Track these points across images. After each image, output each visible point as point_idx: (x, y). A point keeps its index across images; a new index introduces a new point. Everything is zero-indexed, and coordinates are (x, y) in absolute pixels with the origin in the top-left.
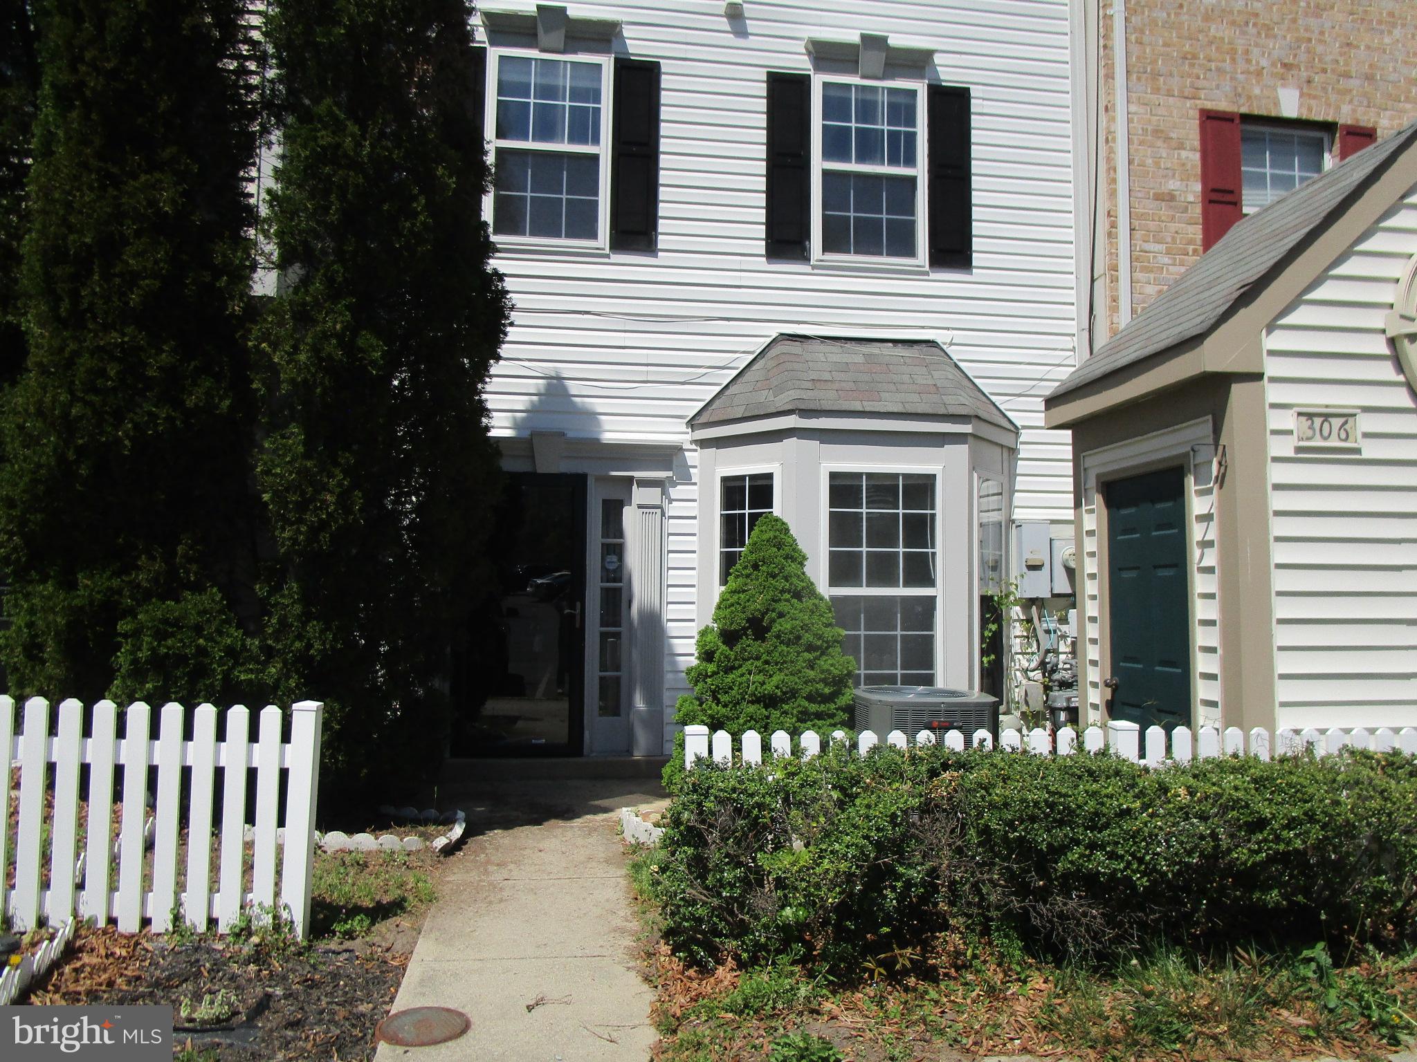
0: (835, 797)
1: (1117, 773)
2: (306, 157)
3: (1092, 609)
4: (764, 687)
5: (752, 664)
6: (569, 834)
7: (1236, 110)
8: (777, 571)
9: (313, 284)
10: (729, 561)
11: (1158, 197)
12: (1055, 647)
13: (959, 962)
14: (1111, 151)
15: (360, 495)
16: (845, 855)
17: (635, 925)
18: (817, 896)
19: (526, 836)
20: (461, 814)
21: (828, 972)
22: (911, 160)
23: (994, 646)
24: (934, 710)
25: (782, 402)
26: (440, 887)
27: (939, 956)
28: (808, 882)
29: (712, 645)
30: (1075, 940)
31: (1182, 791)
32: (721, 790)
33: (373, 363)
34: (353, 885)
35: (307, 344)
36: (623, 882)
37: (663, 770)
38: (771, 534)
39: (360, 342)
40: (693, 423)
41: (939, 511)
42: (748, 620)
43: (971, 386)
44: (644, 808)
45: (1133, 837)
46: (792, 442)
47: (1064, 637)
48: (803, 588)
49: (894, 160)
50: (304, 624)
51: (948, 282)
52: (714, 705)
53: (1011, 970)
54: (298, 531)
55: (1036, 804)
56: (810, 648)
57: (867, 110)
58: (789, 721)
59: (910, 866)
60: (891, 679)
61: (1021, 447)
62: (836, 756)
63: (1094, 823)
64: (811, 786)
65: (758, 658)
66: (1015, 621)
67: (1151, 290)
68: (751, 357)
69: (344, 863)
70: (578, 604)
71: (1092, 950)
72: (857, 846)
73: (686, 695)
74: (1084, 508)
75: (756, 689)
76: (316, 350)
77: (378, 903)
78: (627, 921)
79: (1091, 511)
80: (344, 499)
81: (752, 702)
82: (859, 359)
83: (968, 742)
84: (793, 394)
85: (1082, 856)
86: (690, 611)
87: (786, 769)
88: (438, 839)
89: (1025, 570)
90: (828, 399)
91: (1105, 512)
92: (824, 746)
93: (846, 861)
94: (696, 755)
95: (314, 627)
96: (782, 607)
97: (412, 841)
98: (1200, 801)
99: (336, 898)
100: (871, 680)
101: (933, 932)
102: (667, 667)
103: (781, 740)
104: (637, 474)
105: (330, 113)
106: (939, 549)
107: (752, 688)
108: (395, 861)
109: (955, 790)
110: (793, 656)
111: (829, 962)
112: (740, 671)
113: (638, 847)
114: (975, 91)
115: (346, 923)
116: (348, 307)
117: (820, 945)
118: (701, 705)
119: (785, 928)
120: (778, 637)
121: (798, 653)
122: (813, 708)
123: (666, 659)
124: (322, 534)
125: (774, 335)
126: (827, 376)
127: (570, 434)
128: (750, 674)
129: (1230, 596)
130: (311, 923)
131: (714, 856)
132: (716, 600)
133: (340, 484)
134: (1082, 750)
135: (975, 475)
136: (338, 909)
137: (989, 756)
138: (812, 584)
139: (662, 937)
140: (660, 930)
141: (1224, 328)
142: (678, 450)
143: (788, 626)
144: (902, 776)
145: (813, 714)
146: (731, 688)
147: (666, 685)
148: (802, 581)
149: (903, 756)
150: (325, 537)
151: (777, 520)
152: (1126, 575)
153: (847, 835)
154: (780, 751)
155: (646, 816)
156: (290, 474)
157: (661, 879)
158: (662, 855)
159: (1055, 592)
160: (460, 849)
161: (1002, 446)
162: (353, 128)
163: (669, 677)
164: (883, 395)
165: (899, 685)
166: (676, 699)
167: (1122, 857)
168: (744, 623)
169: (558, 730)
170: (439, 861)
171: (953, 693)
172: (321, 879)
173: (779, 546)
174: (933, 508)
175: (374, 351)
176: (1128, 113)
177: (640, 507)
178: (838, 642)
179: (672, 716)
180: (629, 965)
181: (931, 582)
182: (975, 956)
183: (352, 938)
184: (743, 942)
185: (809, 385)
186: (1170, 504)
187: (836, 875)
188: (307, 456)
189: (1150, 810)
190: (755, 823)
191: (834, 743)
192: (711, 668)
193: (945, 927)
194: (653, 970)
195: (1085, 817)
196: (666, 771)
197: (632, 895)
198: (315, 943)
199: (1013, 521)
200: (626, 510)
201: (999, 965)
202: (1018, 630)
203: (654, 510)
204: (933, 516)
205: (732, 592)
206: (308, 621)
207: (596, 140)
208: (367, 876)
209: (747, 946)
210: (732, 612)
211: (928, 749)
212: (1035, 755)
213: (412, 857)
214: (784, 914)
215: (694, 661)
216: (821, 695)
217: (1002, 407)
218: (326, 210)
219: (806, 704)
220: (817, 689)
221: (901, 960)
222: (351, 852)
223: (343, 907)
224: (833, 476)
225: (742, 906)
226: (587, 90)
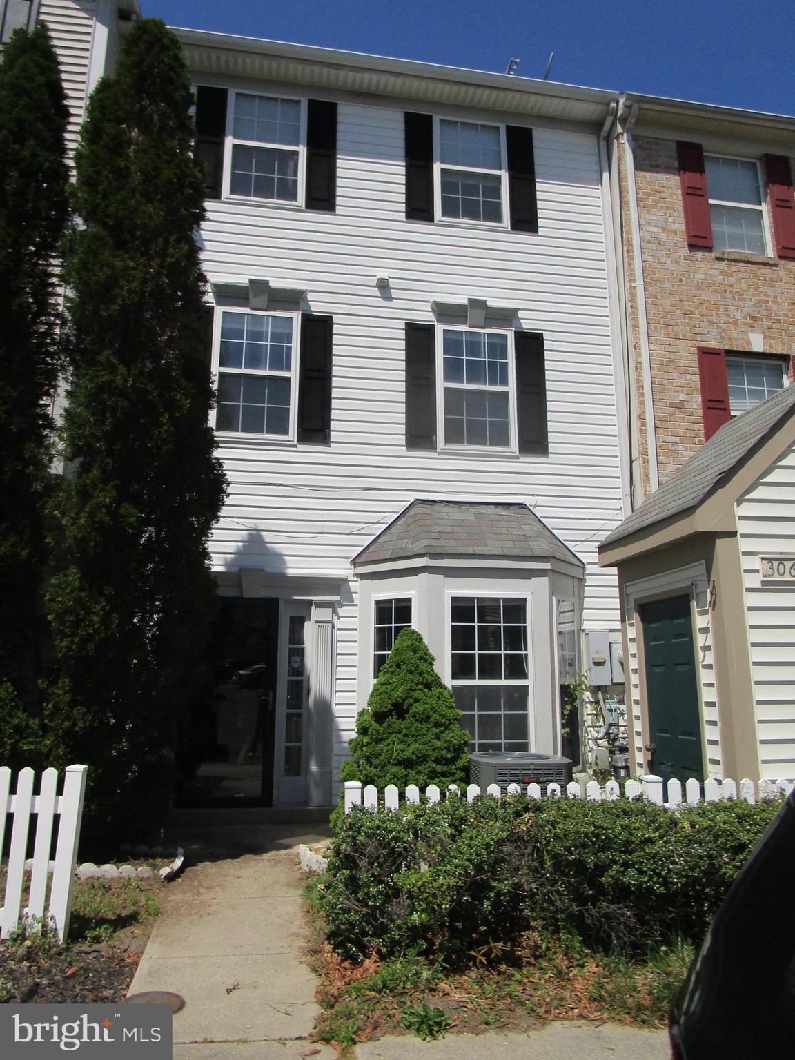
0: (449, 832)
1: (643, 812)
2: (92, 389)
3: (635, 694)
4: (404, 753)
5: (396, 736)
6: (261, 865)
7: (722, 348)
8: (413, 669)
9: (92, 471)
10: (380, 661)
11: (673, 406)
12: (616, 721)
13: (537, 953)
14: (640, 375)
15: (117, 616)
16: (454, 873)
17: (307, 931)
18: (434, 903)
19: (228, 867)
20: (181, 850)
21: (443, 961)
22: (504, 382)
23: (571, 722)
24: (525, 769)
25: (418, 547)
26: (164, 905)
27: (523, 948)
28: (428, 893)
29: (367, 723)
30: (617, 933)
31: (686, 824)
32: (369, 828)
33: (131, 525)
34: (101, 903)
35: (86, 512)
36: (299, 900)
37: (331, 816)
38: (409, 642)
39: (122, 511)
40: (355, 562)
41: (529, 624)
42: (393, 705)
43: (551, 536)
44: (316, 846)
45: (653, 858)
46: (424, 576)
47: (622, 714)
48: (432, 681)
49: (493, 381)
50: (72, 708)
51: (532, 463)
52: (368, 767)
53: (573, 958)
54: (72, 642)
55: (586, 835)
56: (437, 725)
57: (474, 348)
58: (422, 778)
59: (500, 881)
60: (497, 747)
61: (587, 577)
62: (451, 802)
63: (626, 848)
64: (432, 824)
65: (400, 732)
66: (587, 702)
67: (671, 468)
68: (396, 516)
69: (94, 887)
70: (271, 693)
71: (629, 941)
72: (462, 867)
73: (349, 759)
74: (627, 622)
75: (398, 755)
76: (91, 515)
77: (119, 916)
78: (301, 928)
79: (632, 625)
80: (105, 620)
81: (395, 765)
82: (472, 517)
83: (544, 792)
84: (425, 542)
85: (618, 872)
86: (351, 697)
87: (415, 812)
88: (163, 869)
89: (592, 665)
90: (451, 545)
91: (641, 625)
92: (443, 795)
93: (455, 877)
94: (352, 803)
95: (79, 711)
96: (416, 694)
97: (144, 870)
98: (699, 832)
99: (88, 912)
100: (483, 747)
101: (520, 932)
102: (334, 740)
103: (412, 791)
104: (315, 598)
105: (108, 361)
106: (530, 651)
107: (395, 754)
108: (131, 885)
109: (531, 826)
110: (424, 731)
111: (443, 953)
112: (387, 742)
113: (311, 873)
114: (546, 336)
115: (95, 930)
116: (115, 487)
117: (438, 941)
118: (358, 767)
119: (413, 928)
120: (414, 717)
121: (429, 728)
122: (439, 768)
123: (334, 733)
124: (90, 644)
125: (412, 500)
126: (448, 529)
127: (268, 570)
128: (394, 744)
129: (724, 685)
130: (69, 930)
131: (363, 876)
132: (371, 689)
133: (103, 609)
134: (623, 797)
135: (554, 598)
136: (90, 920)
137: (559, 801)
138: (439, 678)
139: (326, 939)
140: (324, 933)
141: (709, 501)
142: (344, 581)
143: (421, 709)
144: (496, 817)
145: (439, 773)
146: (380, 754)
147: (334, 753)
148: (431, 676)
149: (497, 803)
150: (91, 646)
151: (414, 632)
152: (657, 670)
153: (456, 858)
154: (412, 799)
155: (317, 851)
156: (69, 602)
157: (326, 895)
158: (327, 877)
159: (614, 681)
160: (179, 877)
161: (573, 577)
162: (122, 369)
163: (336, 746)
164: (488, 542)
165: (503, 751)
166: (341, 762)
167: (646, 872)
168: (390, 707)
169: (253, 787)
170: (164, 885)
171: (540, 757)
172: (77, 898)
173: (415, 651)
174: (525, 622)
175: (131, 517)
176: (650, 350)
177: (317, 622)
178: (457, 720)
179: (337, 775)
180: (302, 960)
181: (524, 675)
182: (548, 949)
183: (99, 942)
184: (383, 940)
185: (437, 536)
186: (682, 620)
187: (448, 888)
188: (81, 589)
189: (665, 839)
190: (392, 851)
191: (450, 793)
192: (366, 739)
193: (528, 927)
194: (319, 963)
195: (620, 844)
196: (333, 816)
197: (305, 909)
198: (71, 945)
199: (583, 630)
200: (307, 624)
201: (566, 955)
202: (589, 709)
203: (327, 624)
204: (525, 628)
205: (381, 684)
206: (75, 706)
207: (288, 368)
208: (110, 896)
209: (386, 942)
210: (381, 699)
211: (515, 797)
212: (591, 800)
213: (144, 883)
214: (412, 918)
215: (354, 735)
216: (445, 759)
217: (572, 550)
218: (103, 422)
219: (434, 765)
220: (441, 754)
221: (495, 951)
222: (99, 878)
223: (93, 918)
224: (454, 600)
225: (383, 913)
226: (282, 335)
